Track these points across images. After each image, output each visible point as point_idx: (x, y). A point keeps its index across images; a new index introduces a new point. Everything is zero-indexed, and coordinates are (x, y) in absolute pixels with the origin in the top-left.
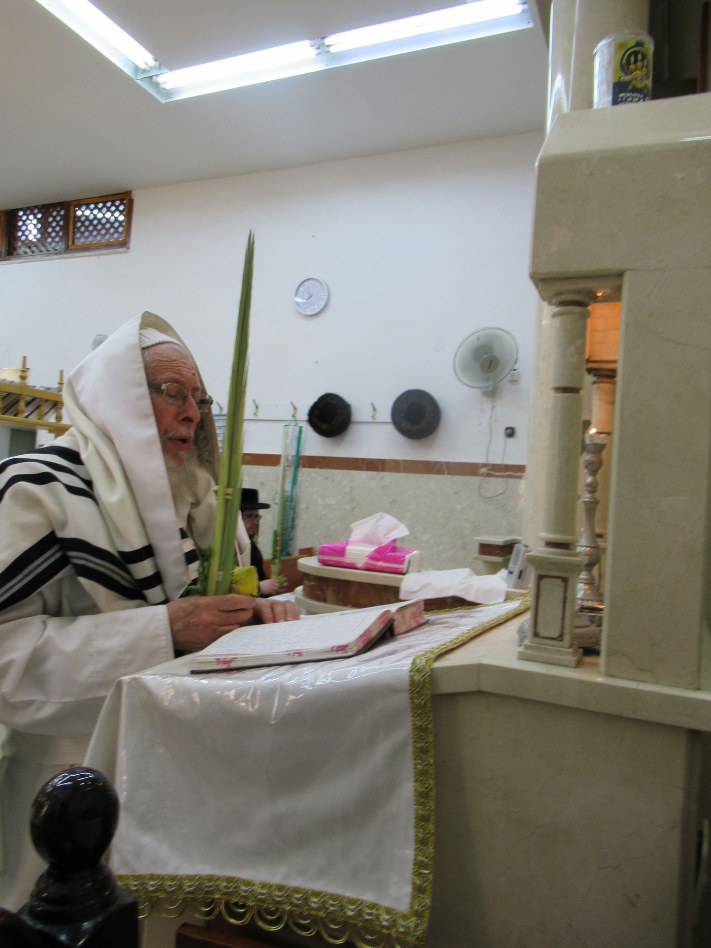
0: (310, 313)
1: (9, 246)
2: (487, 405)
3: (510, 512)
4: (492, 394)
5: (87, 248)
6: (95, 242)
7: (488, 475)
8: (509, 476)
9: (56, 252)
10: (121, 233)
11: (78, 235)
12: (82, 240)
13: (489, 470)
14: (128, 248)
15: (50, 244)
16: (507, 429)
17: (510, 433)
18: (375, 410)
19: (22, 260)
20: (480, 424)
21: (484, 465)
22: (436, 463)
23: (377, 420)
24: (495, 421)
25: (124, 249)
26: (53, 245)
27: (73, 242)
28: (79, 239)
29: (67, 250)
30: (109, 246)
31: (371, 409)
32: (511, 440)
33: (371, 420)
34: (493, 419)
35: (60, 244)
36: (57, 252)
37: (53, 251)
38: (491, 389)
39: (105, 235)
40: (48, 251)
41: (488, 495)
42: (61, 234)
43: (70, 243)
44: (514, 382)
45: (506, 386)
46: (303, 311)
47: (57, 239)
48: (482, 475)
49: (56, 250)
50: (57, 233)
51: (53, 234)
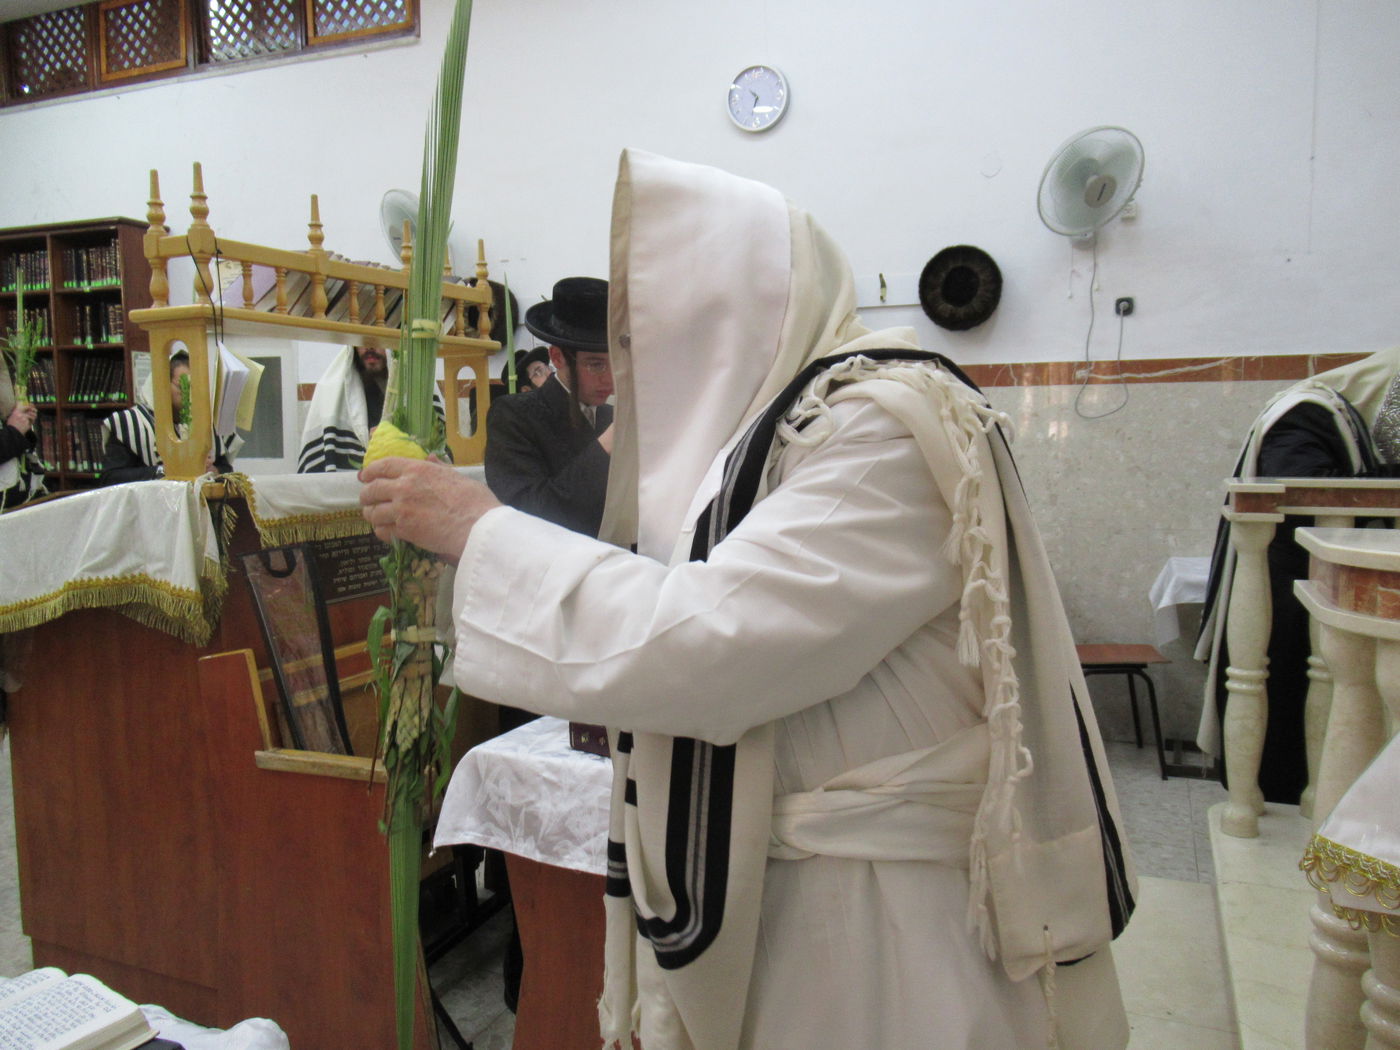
0: (754, 127)
1: (200, 48)
2: (1084, 265)
3: (1130, 439)
4: (1089, 244)
5: (342, 41)
6: (354, 29)
7: (1090, 381)
8: (1129, 381)
9: (284, 51)
10: (401, 10)
11: (323, 18)
12: (332, 26)
13: (1091, 372)
14: (419, 36)
15: (273, 38)
16: (1119, 301)
17: (1125, 307)
18: (883, 285)
19: (227, 71)
20: (1071, 297)
21: (1081, 365)
22: (997, 367)
23: (888, 303)
24: (1097, 290)
25: (411, 38)
26: (279, 39)
27: (316, 32)
28: (326, 24)
29: (307, 46)
30: (382, 34)
31: (879, 284)
32: (1128, 320)
33: (878, 303)
34: (1095, 286)
35: (292, 36)
36: (288, 52)
37: (279, 50)
38: (1090, 235)
39: (372, 15)
40: (270, 51)
41: (1091, 413)
42: (291, 18)
43: (311, 33)
44: (1129, 220)
45: (1115, 230)
46: (745, 124)
47: (285, 29)
48: (1080, 382)
49: (284, 48)
50: (284, 18)
51: (277, 20)
